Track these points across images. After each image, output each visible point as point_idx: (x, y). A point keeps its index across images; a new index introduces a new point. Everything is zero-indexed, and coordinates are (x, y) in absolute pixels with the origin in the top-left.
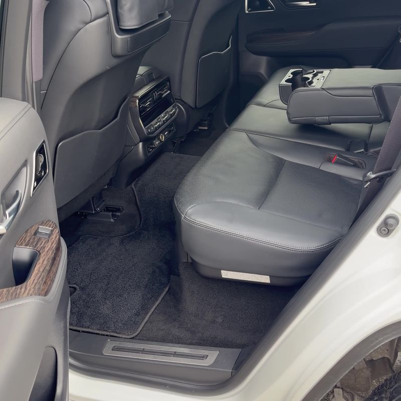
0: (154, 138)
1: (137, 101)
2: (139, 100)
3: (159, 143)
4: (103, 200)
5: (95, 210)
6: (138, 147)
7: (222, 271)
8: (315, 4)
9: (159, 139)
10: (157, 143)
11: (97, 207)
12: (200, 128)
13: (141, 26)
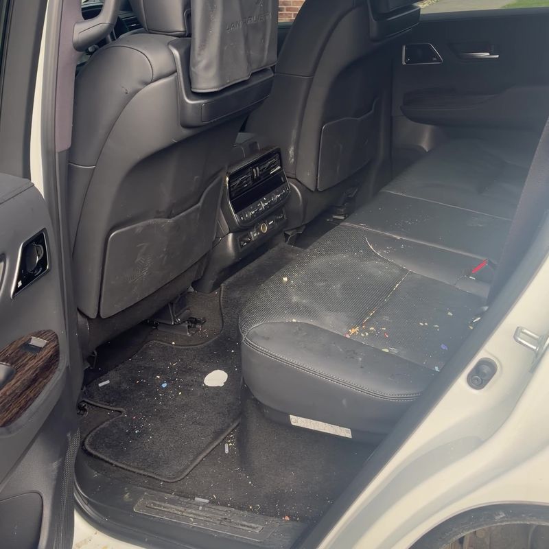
0: (250, 228)
1: (227, 179)
2: (230, 178)
3: (258, 236)
4: (187, 307)
5: (175, 321)
6: (227, 239)
7: (291, 416)
8: (497, 56)
9: (259, 230)
10: (255, 235)
11: (177, 317)
12: (335, 217)
13: (222, 88)
